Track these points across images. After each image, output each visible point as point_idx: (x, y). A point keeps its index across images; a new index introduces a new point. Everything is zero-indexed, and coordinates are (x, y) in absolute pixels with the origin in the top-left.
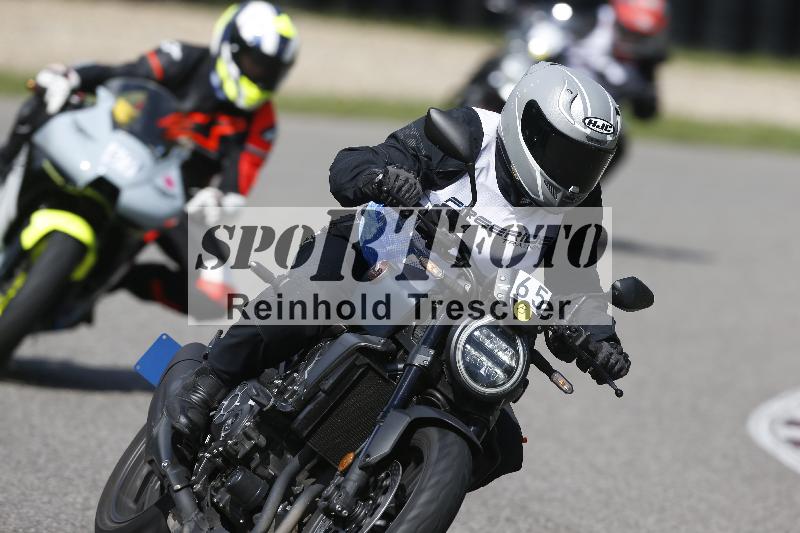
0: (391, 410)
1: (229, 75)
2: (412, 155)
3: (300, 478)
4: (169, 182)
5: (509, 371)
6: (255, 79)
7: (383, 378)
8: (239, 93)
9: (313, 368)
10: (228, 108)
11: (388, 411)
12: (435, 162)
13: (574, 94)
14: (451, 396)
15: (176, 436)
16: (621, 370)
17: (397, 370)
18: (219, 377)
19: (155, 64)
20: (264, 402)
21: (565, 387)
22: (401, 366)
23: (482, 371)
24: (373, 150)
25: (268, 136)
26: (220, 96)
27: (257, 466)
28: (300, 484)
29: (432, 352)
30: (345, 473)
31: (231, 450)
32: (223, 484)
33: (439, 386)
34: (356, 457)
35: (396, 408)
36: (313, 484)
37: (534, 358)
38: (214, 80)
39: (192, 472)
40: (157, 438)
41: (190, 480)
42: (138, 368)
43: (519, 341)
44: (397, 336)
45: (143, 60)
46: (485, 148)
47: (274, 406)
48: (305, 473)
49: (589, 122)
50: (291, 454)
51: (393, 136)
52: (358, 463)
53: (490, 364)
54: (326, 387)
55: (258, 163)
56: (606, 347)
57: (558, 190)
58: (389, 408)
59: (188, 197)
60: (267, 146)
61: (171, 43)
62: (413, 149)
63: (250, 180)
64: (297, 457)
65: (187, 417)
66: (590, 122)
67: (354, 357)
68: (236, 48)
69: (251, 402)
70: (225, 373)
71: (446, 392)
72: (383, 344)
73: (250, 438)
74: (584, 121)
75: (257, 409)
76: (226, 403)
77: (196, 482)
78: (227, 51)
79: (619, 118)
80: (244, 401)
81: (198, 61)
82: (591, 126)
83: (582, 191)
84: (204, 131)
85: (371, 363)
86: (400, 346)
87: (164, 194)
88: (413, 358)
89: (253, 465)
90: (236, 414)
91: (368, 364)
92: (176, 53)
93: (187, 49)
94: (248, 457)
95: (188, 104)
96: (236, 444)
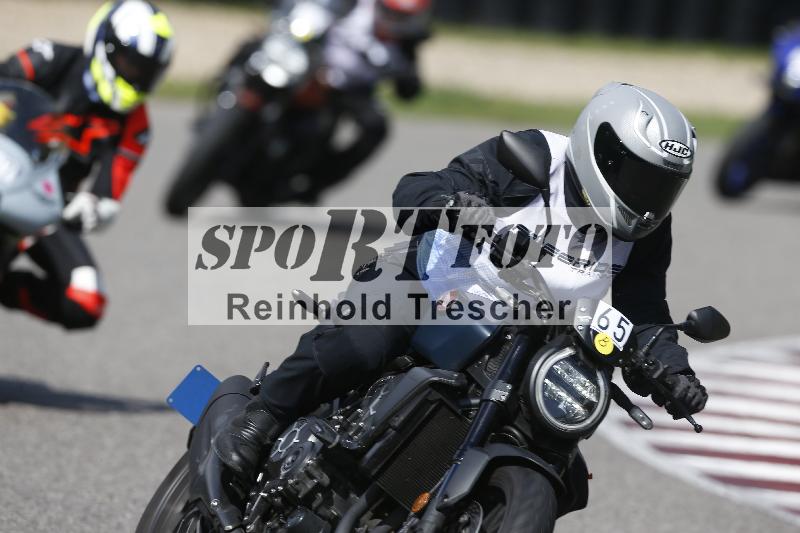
0: (468, 448)
1: (104, 76)
2: (480, 180)
3: (364, 518)
4: (48, 187)
5: (590, 407)
6: (130, 80)
7: (456, 414)
8: (114, 94)
9: (379, 403)
10: (102, 110)
11: (464, 450)
12: (503, 187)
13: (649, 117)
14: (529, 434)
15: (226, 472)
16: (698, 404)
17: (471, 405)
18: (272, 412)
19: (26, 63)
20: (329, 439)
21: (644, 423)
22: (475, 401)
23: (561, 406)
24: (437, 175)
25: (142, 139)
26: (93, 97)
27: (320, 506)
28: (363, 526)
29: (509, 387)
30: (420, 514)
31: (292, 490)
32: (281, 524)
33: (516, 423)
34: (433, 496)
35: (473, 446)
36: (380, 524)
37: (615, 394)
38: (88, 81)
39: (243, 511)
40: (204, 476)
41: (242, 520)
42: (171, 400)
43: (599, 375)
44: (469, 370)
45: (13, 60)
46: (554, 172)
47: (339, 444)
48: (370, 513)
49: (665, 145)
50: (355, 493)
51: (457, 160)
52: (435, 504)
53: (570, 400)
54: (397, 424)
55: (131, 166)
56: (683, 380)
57: (632, 217)
58: (465, 446)
59: (66, 202)
60: (140, 149)
61: (43, 42)
62: (480, 174)
63: (123, 184)
64: (364, 496)
65: (239, 454)
66: (667, 146)
67: (427, 392)
68: (111, 47)
69: (312, 439)
70: (279, 408)
71: (523, 429)
72: (457, 379)
73: (312, 477)
74: (660, 144)
75: (320, 445)
76: (282, 440)
77: (249, 523)
78: (101, 51)
79: (695, 141)
80: (304, 437)
81: (71, 61)
82: (668, 149)
83: (656, 217)
84: (77, 133)
85: (444, 398)
86: (471, 380)
87: (43, 200)
88: (490, 393)
89: (314, 505)
90: (296, 452)
91: (440, 400)
92: (48, 52)
93: (59, 49)
94: (310, 496)
95: (61, 105)
96: (297, 483)
